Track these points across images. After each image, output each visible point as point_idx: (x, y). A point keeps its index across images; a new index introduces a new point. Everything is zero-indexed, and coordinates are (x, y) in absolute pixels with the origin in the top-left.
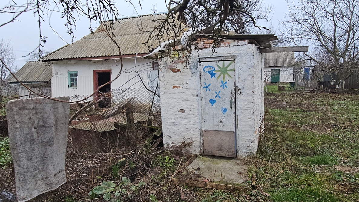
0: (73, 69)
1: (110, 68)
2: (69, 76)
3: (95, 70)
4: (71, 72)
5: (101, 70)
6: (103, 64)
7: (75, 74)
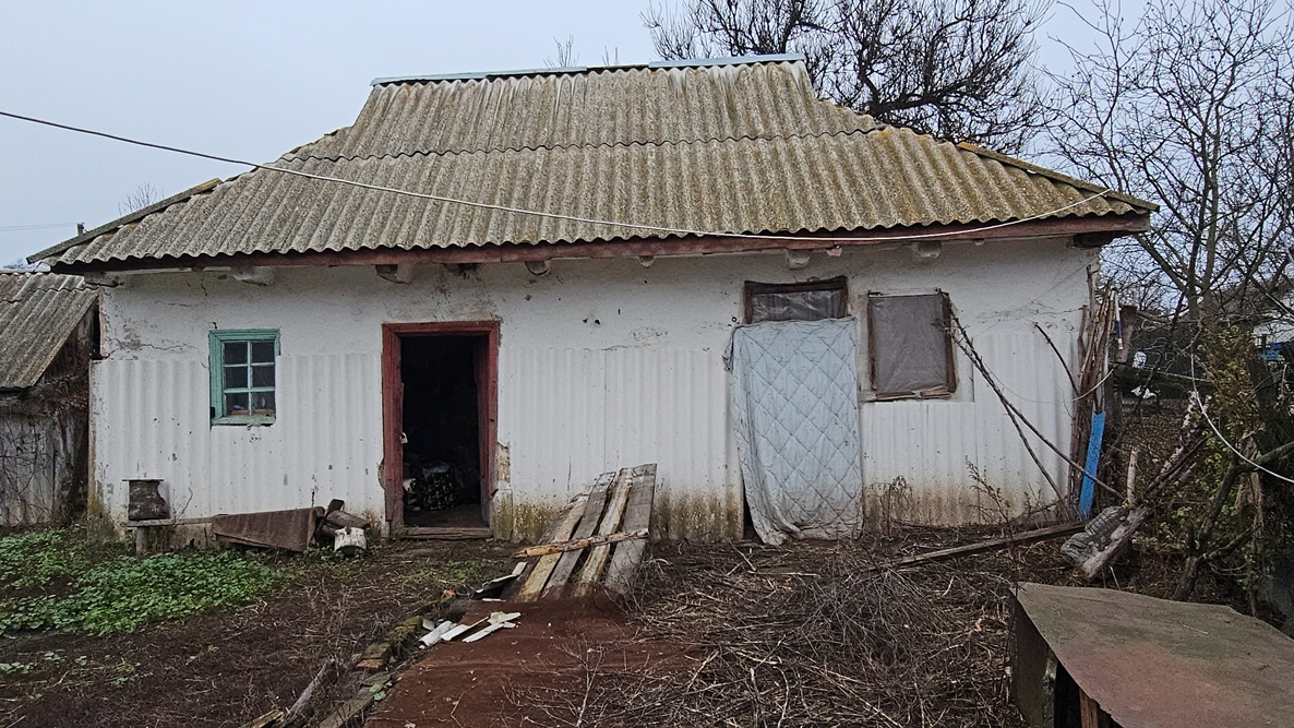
0: (245, 319)
1: (490, 309)
2: (220, 355)
3: (391, 321)
4: (233, 332)
5: (434, 320)
6: (443, 291)
7: (254, 345)
